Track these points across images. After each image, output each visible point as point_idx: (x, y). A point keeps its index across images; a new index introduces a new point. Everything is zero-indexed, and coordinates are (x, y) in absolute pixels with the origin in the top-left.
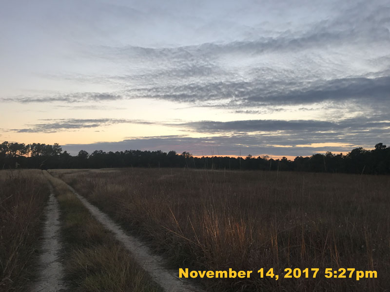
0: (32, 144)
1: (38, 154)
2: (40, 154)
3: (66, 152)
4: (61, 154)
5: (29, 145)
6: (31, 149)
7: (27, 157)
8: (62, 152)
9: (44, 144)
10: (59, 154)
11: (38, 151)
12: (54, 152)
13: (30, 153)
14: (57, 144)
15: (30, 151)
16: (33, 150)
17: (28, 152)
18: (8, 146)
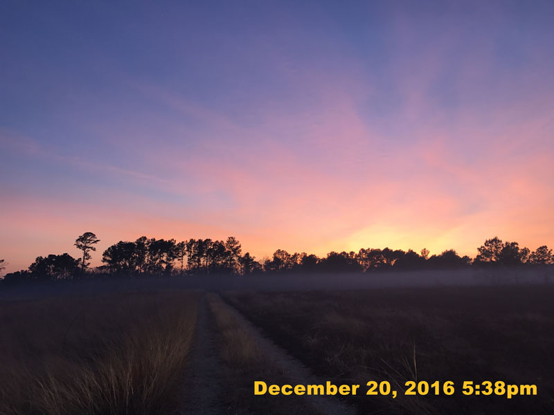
0: (188, 242)
1: (199, 261)
3: (247, 254)
4: (240, 257)
5: (183, 242)
6: (188, 250)
8: (243, 254)
9: (209, 240)
10: (236, 258)
11: (200, 254)
13: (186, 258)
14: (232, 238)
15: (185, 254)
16: (191, 252)
17: (182, 256)
18: (147, 244)
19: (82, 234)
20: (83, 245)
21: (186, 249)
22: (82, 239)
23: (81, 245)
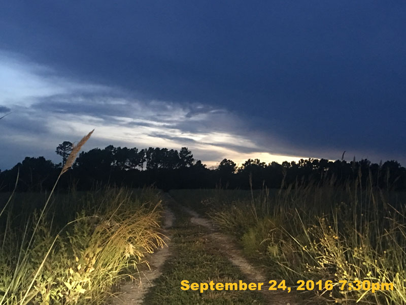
0: (148, 149)
1: (156, 165)
2: (159, 166)
3: (199, 162)
4: (191, 165)
5: (143, 150)
6: (146, 158)
7: (141, 169)
8: (194, 163)
9: (166, 149)
10: (188, 166)
11: (157, 161)
12: (181, 161)
14: (185, 148)
15: (144, 160)
16: (150, 159)
17: (142, 163)
18: (114, 152)
19: (61, 143)
20: (62, 151)
21: (145, 156)
22: (61, 147)
23: (61, 152)
